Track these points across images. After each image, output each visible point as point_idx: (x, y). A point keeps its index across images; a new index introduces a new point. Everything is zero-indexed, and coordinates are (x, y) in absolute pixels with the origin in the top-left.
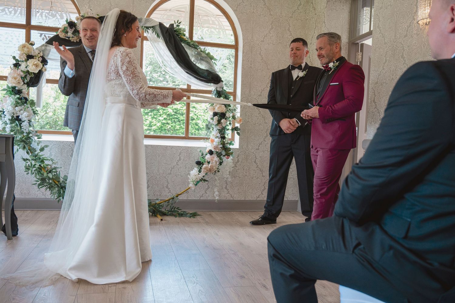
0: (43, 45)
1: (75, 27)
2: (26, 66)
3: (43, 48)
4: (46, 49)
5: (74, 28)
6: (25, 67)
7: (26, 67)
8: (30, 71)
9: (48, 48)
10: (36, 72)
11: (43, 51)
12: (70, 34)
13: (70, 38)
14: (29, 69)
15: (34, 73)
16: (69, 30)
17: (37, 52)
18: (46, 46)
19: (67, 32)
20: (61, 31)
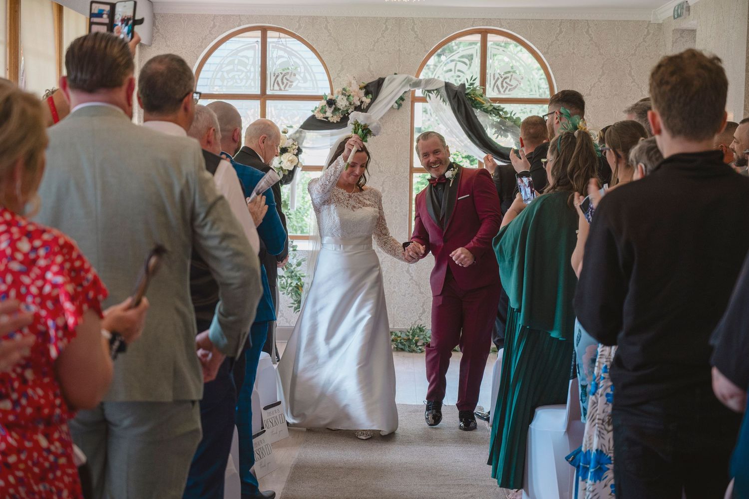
0: (297, 132)
1: (335, 104)
2: (280, 161)
3: (298, 135)
4: (300, 136)
5: (334, 106)
6: (278, 163)
7: (280, 163)
8: (284, 168)
9: (303, 135)
10: (291, 169)
11: (297, 139)
12: (329, 114)
13: (329, 119)
14: (283, 165)
15: (288, 170)
16: (327, 109)
17: (291, 142)
18: (301, 132)
19: (325, 112)
20: (318, 112)
